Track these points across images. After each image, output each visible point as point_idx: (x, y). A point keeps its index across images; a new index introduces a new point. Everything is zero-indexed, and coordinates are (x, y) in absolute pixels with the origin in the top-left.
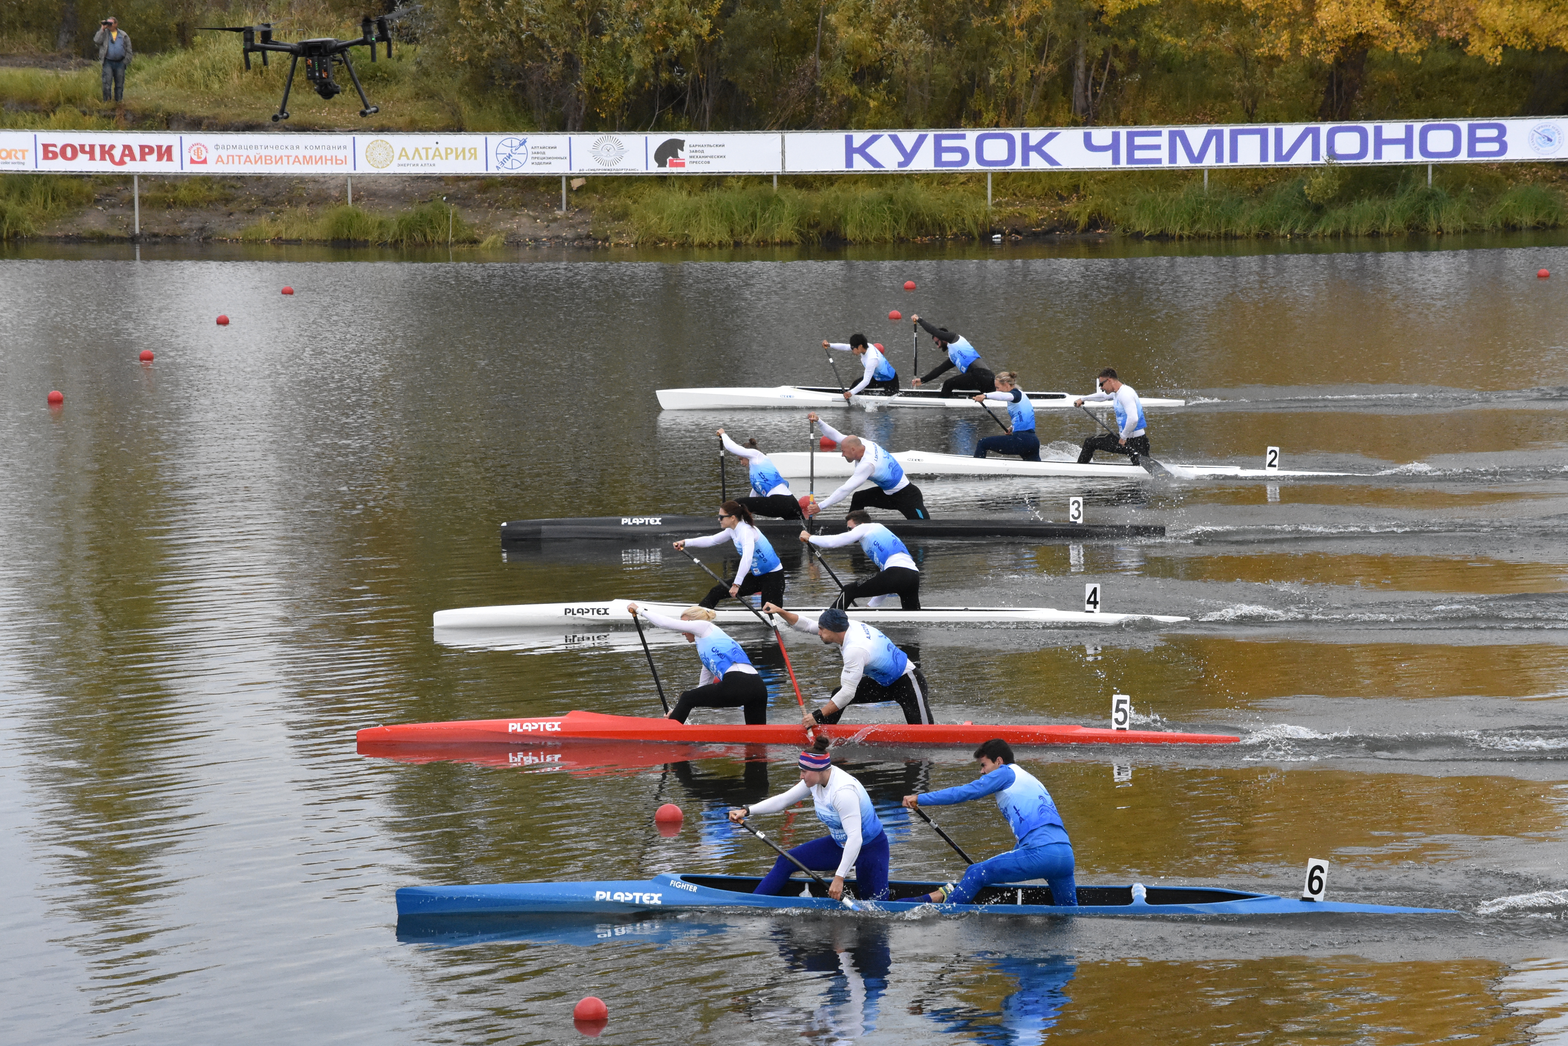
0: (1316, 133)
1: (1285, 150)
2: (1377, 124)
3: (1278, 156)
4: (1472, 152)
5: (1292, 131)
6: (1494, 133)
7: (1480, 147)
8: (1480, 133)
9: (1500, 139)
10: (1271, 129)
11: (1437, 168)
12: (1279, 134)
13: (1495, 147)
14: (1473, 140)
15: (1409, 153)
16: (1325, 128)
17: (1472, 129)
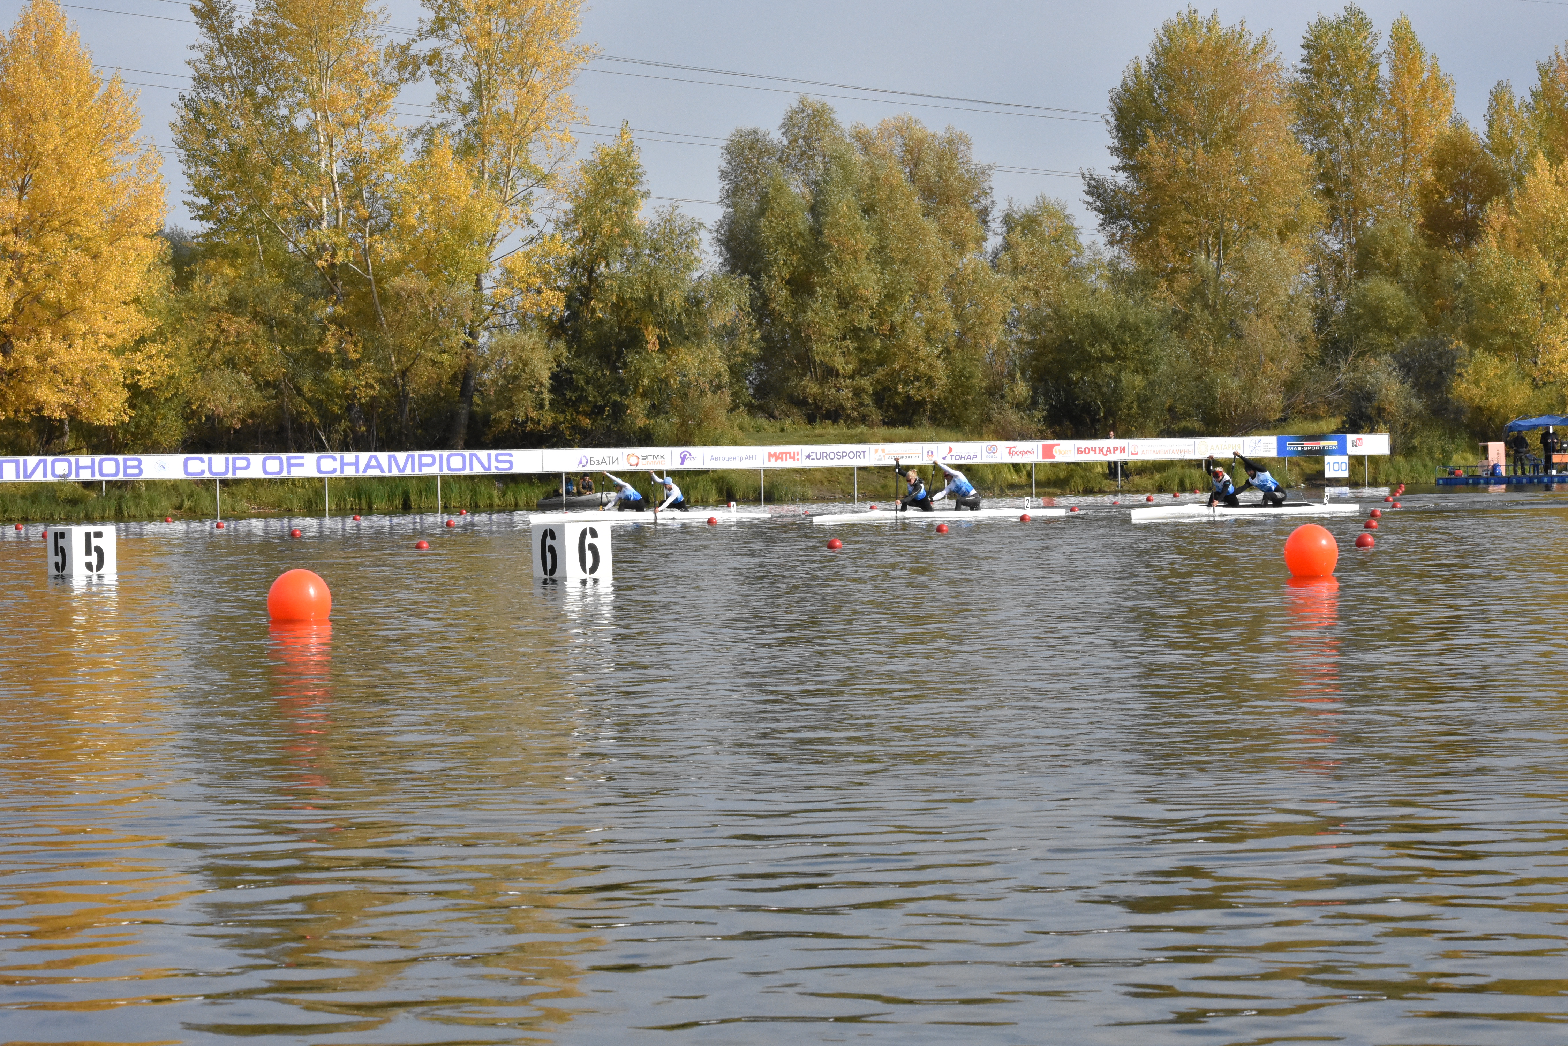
0: (45, 462)
1: (29, 472)
2: (77, 457)
3: (25, 476)
4: (125, 474)
5: (32, 460)
6: (135, 463)
7: (129, 471)
8: (129, 463)
9: (139, 467)
10: (21, 459)
11: (107, 482)
12: (25, 462)
13: (136, 471)
14: (126, 467)
15: (93, 474)
16: (49, 459)
17: (125, 461)
